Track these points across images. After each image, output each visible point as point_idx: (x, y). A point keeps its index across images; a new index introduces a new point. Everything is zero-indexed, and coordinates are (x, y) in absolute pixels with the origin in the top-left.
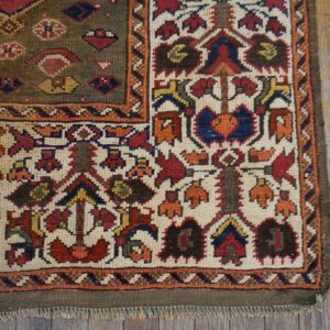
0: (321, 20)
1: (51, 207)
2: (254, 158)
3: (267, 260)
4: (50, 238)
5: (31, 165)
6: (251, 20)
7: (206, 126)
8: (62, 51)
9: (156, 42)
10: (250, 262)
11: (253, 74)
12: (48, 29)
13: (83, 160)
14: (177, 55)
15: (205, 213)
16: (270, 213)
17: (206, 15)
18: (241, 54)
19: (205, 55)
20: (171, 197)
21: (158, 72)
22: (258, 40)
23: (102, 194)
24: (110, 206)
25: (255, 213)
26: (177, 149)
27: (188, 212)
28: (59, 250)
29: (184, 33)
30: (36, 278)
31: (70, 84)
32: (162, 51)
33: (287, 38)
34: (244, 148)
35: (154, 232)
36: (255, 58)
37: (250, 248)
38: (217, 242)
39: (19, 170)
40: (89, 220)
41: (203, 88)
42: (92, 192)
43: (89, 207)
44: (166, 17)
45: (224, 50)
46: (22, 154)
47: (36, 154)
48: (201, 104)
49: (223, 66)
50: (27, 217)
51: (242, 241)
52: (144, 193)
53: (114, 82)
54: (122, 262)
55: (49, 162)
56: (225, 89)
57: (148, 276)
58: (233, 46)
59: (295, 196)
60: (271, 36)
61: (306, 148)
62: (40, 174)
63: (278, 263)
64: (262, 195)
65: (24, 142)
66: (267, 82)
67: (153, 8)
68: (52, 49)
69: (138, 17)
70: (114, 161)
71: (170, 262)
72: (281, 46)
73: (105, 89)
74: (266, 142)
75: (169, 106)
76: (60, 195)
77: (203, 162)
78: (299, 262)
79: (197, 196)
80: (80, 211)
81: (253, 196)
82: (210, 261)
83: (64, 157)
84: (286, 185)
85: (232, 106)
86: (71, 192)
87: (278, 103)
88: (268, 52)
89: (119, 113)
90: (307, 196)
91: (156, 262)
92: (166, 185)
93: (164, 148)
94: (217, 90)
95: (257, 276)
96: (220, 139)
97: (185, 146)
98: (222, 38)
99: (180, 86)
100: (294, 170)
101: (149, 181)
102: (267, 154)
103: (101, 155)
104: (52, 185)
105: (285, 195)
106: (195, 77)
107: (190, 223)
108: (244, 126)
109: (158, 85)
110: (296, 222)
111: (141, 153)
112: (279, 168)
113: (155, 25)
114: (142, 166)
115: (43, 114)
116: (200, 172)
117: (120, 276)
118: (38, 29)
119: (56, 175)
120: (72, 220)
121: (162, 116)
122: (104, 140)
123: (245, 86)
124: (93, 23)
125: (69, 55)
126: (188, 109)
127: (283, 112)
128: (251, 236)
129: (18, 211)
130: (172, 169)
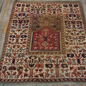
0: (7, 26)
1: (41, 8)
2: (19, 12)
3: (20, 4)
4: (42, 6)
5: (44, 12)
6: (16, 25)
7: (24, 15)
8: (40, 22)
9: (29, 23)
10: (22, 4)
11: (18, 19)
12: (42, 25)
13: (38, 12)
14: (26, 21)
15: (25, 8)
16: (19, 8)
17: (22, 26)
18: (18, 21)
19: (23, 21)
20: (29, 9)
21: (29, 20)
22: (16, 23)
23: (36, 9)
24: (35, 8)
25: (20, 8)
26: (28, 13)
27: (27, 8)
28: (41, 5)
29: (25, 24)
30: (43, 3)
31: (39, 19)
32: (28, 22)
33: (12, 23)
34: (20, 13)
35: (31, 6)
36: (17, 21)
37: (21, 5)
38: (25, 6)
39: (45, 11)
40: (37, 7)
41: (24, 18)
42: (37, 10)
43: (37, 8)
44: (27, 26)
45: (20, 22)
46: (45, 13)
47: (43, 13)
48: (24, 17)
49: (21, 20)
50: (44, 8)
51: (22, 6)
52: (32, 9)
53: (34, 19)
54: (34, 4)
55: (42, 12)
56: (21, 18)
57: (32, 3)
58: (19, 22)
59: (16, 9)
60: (14, 23)
61: (13, 13)
62: (43, 11)
63: (19, 4)
64: (19, 9)
65: (44, 14)
66: (16, 19)
67: (29, 27)
68: (41, 22)
69: (31, 26)
70: (35, 12)
71: (30, 4)
72: (13, 22)
73: (35, 18)
74: (18, 13)
75: (28, 17)
76: (40, 9)
77: (25, 12)
78: (17, 4)
79: (26, 9)
80: (38, 8)
81: (20, 9)
82: (26, 4)
83: (40, 12)
84: (16, 10)
85: (21, 16)
86: (39, 9)
87: (15, 17)
88: (15, 22)
89: (34, 16)
90: (14, 9)
91: (31, 4)
92: (29, 10)
93: (29, 13)
94: (22, 18)
95: (21, 3)
96: (23, 14)
97: (27, 13)
98: (20, 23)
99: (26, 18)
100: (15, 11)
101: (31, 10)
102: (18, 12)
103: (36, 13)
104: (41, 10)
105: (17, 9)
106: (25, 19)
107: (27, 7)
108: (20, 15)
109: (29, 19)
110: (16, 6)
111: (32, 13)
112: (17, 11)
113: (29, 25)
114: (31, 11)
115: (42, 16)
116: (25, 11)
117: (35, 3)
118: (43, 25)
119: (41, 11)
120: (39, 7)
121: (29, 16)
122: (36, 14)
123: (19, 18)
124: (36, 25)
125: (39, 22)
126: (26, 16)
127: (15, 16)
128: (21, 6)
129: (45, 8)
130: (28, 11)
